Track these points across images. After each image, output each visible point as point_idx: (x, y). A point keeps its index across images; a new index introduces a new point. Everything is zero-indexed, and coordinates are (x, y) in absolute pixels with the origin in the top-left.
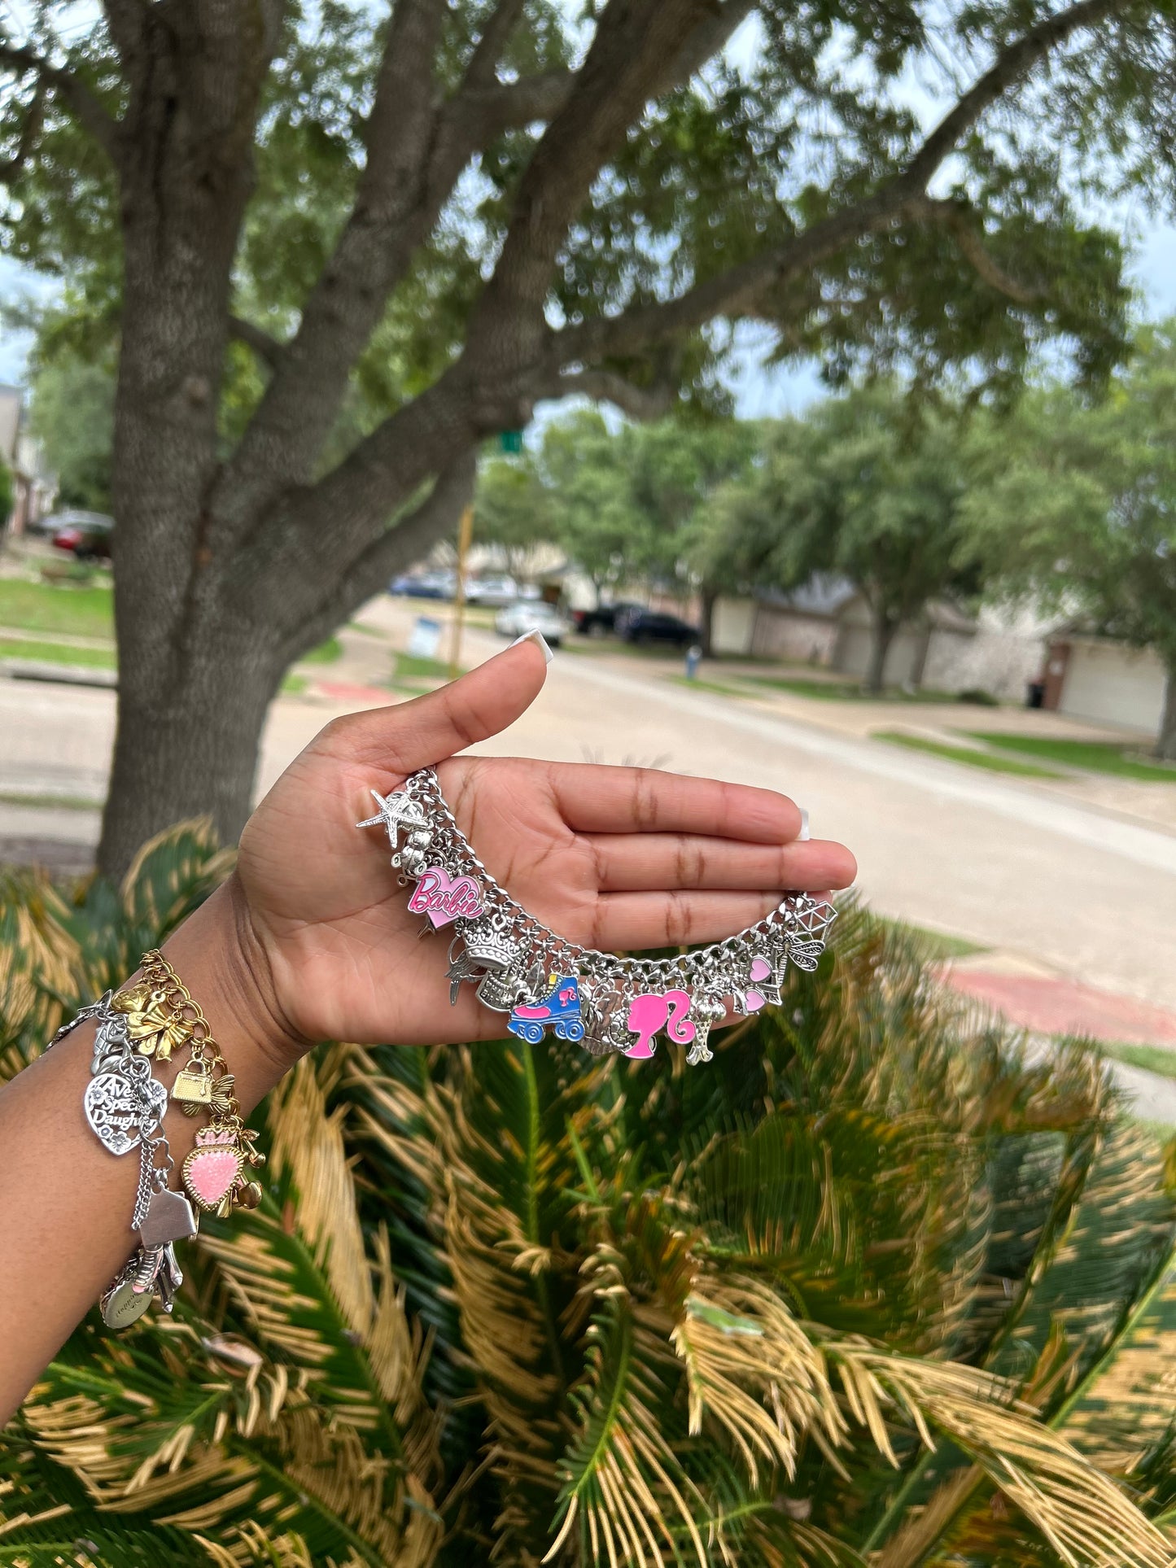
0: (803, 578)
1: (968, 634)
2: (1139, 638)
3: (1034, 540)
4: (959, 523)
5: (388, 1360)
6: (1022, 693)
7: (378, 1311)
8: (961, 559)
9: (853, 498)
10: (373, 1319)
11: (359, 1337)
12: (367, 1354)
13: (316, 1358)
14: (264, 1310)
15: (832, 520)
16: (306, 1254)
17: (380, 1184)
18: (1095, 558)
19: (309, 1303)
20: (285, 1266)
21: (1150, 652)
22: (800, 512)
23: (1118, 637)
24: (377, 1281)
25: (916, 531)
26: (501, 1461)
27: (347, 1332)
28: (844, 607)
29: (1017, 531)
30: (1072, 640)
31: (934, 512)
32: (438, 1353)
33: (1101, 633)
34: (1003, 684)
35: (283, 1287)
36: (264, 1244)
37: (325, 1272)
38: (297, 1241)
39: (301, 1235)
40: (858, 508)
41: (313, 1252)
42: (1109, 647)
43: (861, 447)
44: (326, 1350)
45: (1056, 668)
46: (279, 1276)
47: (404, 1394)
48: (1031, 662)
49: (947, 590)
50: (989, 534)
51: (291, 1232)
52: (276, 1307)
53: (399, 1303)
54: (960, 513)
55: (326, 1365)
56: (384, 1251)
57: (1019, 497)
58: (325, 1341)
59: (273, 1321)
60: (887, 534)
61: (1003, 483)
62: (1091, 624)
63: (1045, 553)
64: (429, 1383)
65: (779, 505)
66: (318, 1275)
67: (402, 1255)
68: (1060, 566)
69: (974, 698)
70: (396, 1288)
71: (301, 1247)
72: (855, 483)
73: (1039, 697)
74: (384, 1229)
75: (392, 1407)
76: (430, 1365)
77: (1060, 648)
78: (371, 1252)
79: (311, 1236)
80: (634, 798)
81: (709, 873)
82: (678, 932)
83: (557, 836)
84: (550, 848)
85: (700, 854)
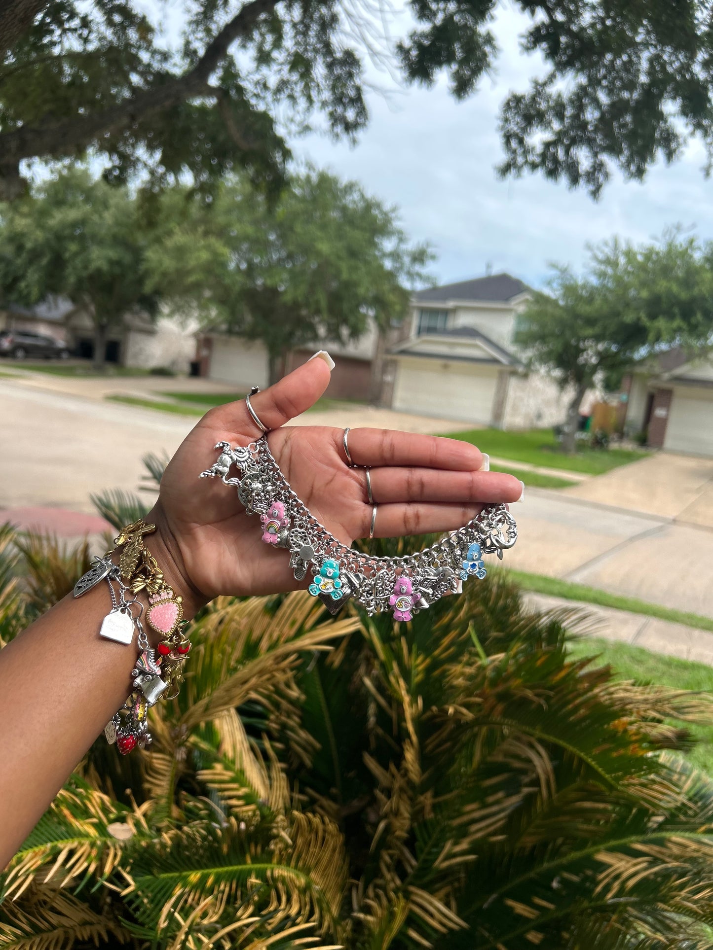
0: (42, 298)
1: (151, 333)
2: (251, 335)
3: (192, 279)
4: (143, 267)
6: (186, 368)
8: (148, 287)
9: (73, 247)
15: (58, 263)
18: (227, 289)
21: (259, 343)
22: (35, 255)
23: (240, 334)
25: (117, 270)
28: (69, 317)
29: (182, 273)
30: (214, 336)
31: (128, 258)
33: (230, 332)
34: (174, 363)
40: (76, 254)
42: (234, 339)
43: (73, 214)
45: (204, 353)
48: (188, 348)
49: (137, 307)
50: (164, 274)
54: (143, 260)
57: (180, 252)
60: (99, 271)
61: (169, 243)
62: (224, 327)
63: (197, 287)
65: (20, 248)
68: (207, 293)
69: (161, 372)
72: (72, 238)
73: (197, 369)
77: (205, 341)
80: (381, 445)
81: (427, 491)
82: (412, 525)
83: (339, 468)
84: (335, 475)
85: (421, 479)
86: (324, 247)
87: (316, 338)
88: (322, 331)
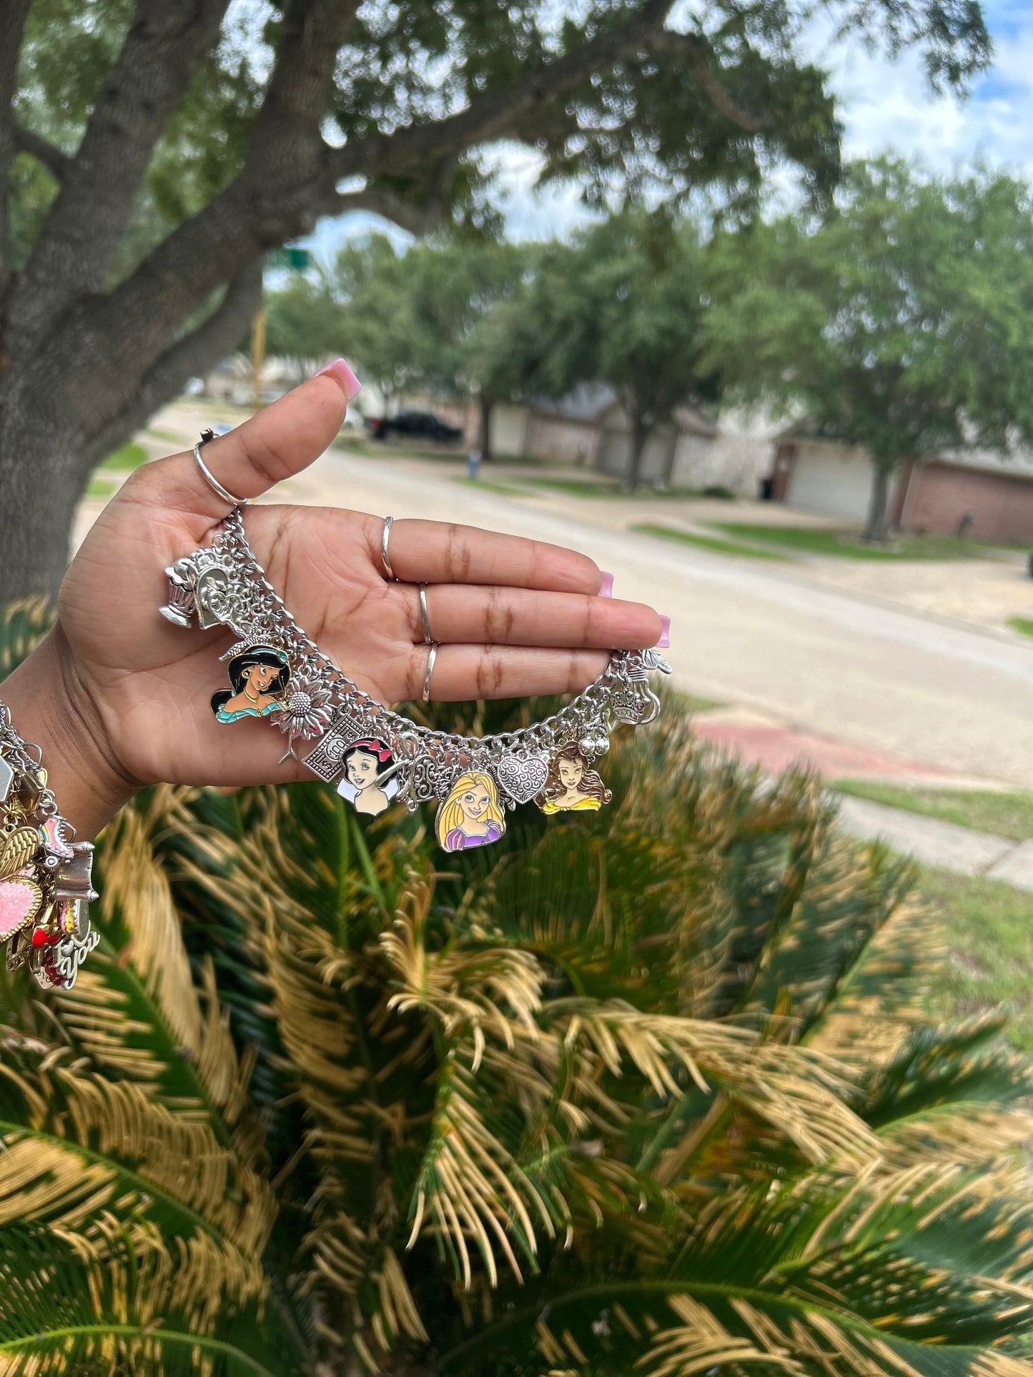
0: (568, 387)
1: (710, 437)
2: (850, 438)
3: (767, 351)
4: (702, 337)
5: (215, 1071)
6: (753, 487)
7: (206, 1029)
8: (703, 368)
9: (611, 314)
10: (202, 1035)
11: (189, 1052)
12: (197, 1067)
13: (149, 1073)
14: (100, 1037)
15: (593, 333)
16: (137, 983)
17: (203, 919)
18: (817, 368)
19: (142, 1027)
20: (118, 996)
21: (861, 450)
22: (565, 326)
23: (834, 437)
24: (203, 1004)
25: (668, 344)
26: (319, 1143)
27: (178, 1048)
28: (605, 413)
29: (752, 344)
30: (796, 442)
31: (683, 327)
32: (261, 1061)
33: (820, 434)
34: (739, 481)
35: (117, 1015)
36: (98, 978)
37: (156, 999)
38: (129, 973)
39: (131, 966)
40: (616, 322)
41: (144, 981)
42: (828, 447)
43: (619, 267)
44: (158, 1066)
45: (783, 466)
46: (113, 1005)
47: (231, 1098)
48: (763, 462)
49: (692, 398)
50: (729, 346)
51: (122, 966)
52: (111, 1033)
53: (225, 1023)
54: (703, 327)
55: (160, 1079)
56: (210, 979)
57: (753, 313)
58: (158, 1058)
59: (107, 1045)
60: (643, 345)
61: (740, 301)
62: (812, 427)
63: (775, 363)
64: (253, 1086)
65: (547, 319)
66: (149, 1002)
67: (226, 980)
68: (788, 375)
69: (717, 493)
70: (222, 1008)
71: (133, 978)
72: (613, 302)
73: (771, 490)
74: (209, 961)
75: (221, 1110)
76: (255, 1072)
77: (786, 448)
78: (197, 980)
79: (142, 968)
80: (448, 552)
81: (517, 629)
82: (489, 686)
83: (370, 586)
84: (364, 598)
85: (509, 610)
86: (981, 294)
87: (958, 442)
88: (970, 431)
